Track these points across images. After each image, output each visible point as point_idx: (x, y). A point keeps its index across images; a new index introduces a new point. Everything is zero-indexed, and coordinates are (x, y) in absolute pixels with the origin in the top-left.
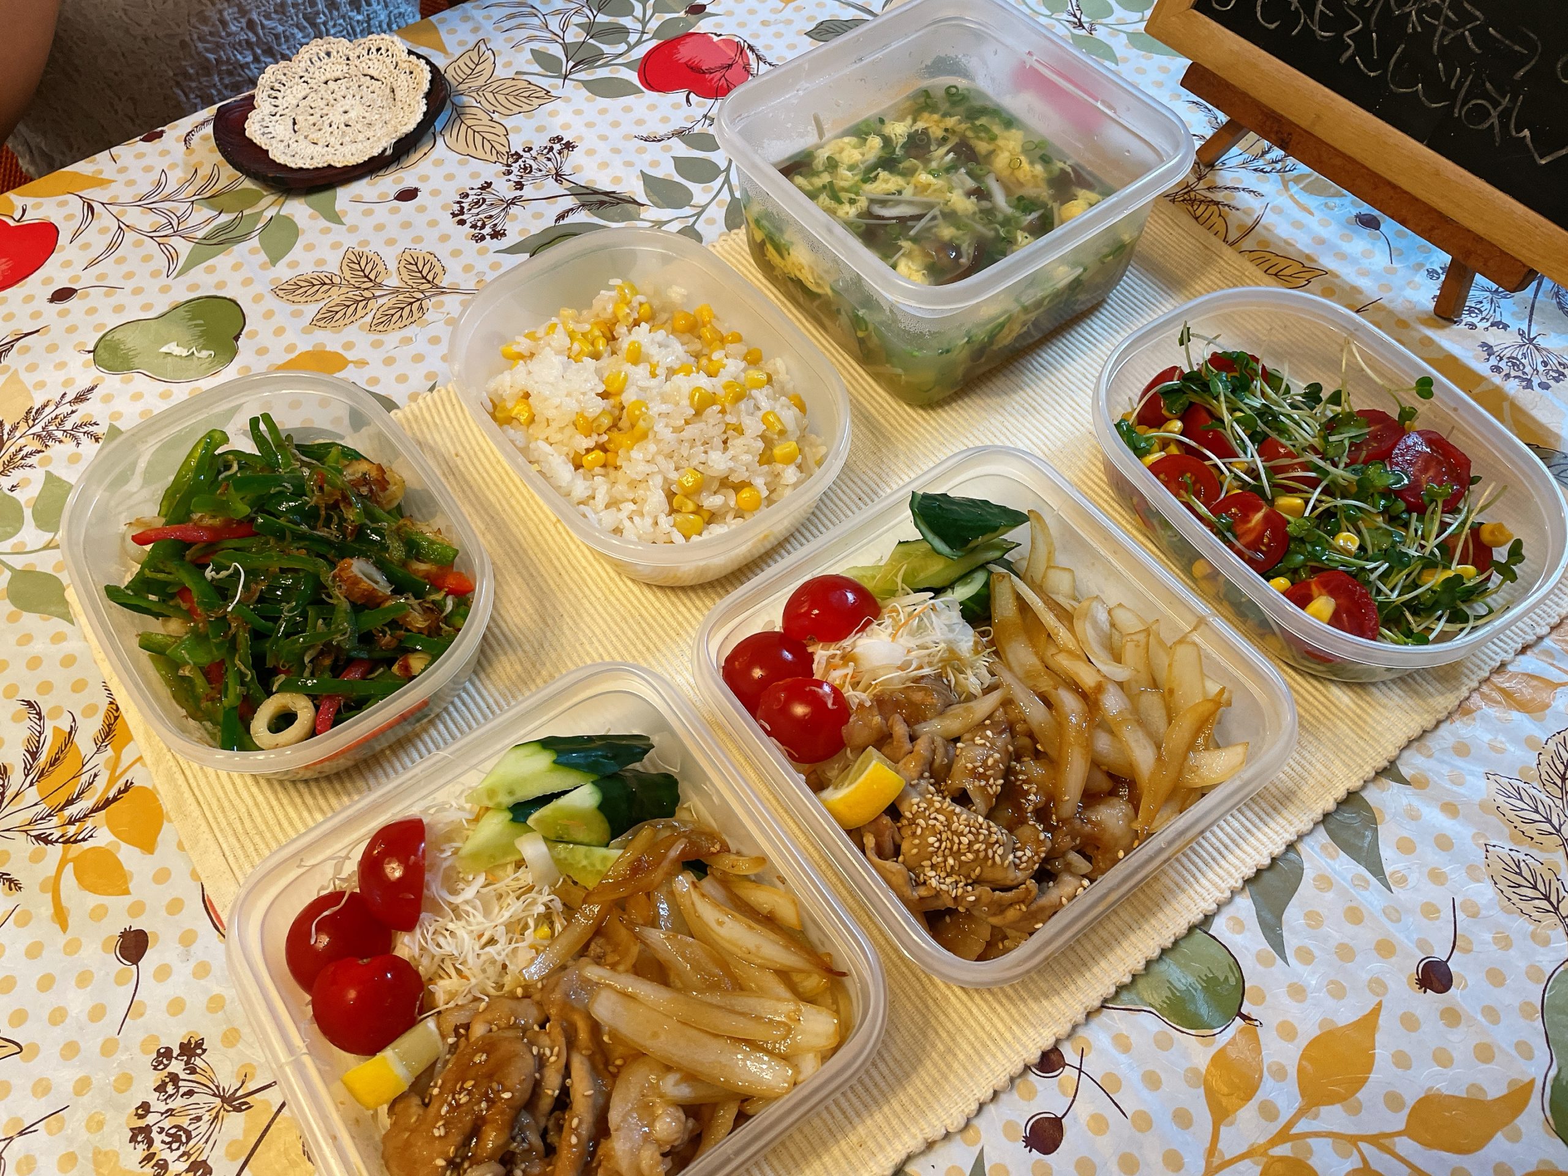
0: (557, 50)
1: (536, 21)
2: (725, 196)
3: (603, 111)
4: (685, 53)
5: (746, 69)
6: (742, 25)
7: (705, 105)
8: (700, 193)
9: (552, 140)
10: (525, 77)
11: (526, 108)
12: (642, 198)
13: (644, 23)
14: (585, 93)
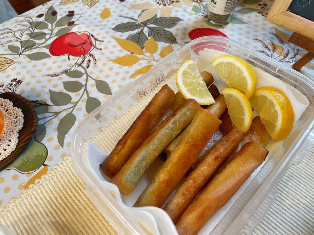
0: (18, 44)
1: (11, 35)
2: (85, 97)
3: (34, 66)
4: (67, 40)
5: (91, 43)
6: (88, 27)
7: (75, 59)
8: (74, 96)
9: (13, 81)
10: (4, 56)
11: (3, 68)
12: (49, 102)
13: (52, 31)
14: (28, 59)
